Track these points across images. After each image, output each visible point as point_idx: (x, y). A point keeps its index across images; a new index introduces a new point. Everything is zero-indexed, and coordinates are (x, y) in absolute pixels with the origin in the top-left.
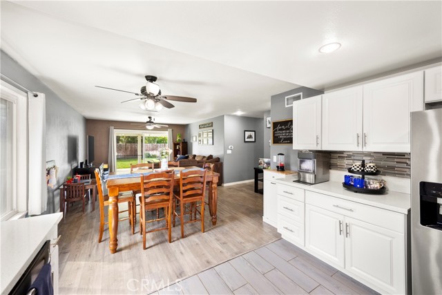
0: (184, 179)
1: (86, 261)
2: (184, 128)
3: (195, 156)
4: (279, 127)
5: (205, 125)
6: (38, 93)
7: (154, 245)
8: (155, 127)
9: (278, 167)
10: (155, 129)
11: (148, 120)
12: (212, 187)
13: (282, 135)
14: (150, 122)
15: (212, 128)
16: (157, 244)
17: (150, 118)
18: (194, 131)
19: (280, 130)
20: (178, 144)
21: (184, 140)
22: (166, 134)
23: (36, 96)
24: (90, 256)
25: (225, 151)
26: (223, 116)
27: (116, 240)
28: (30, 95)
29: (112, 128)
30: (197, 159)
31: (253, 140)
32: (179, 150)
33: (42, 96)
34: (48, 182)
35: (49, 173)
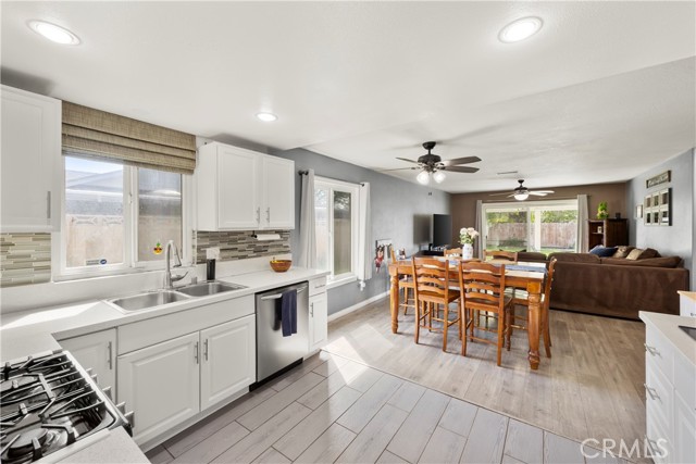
2: (624, 187)
3: (632, 248)
5: (656, 178)
6: (364, 183)
7: (428, 347)
8: (530, 195)
10: (532, 199)
11: (518, 185)
14: (520, 189)
15: (668, 185)
17: (521, 182)
18: (640, 195)
20: (601, 224)
21: (618, 214)
23: (363, 185)
26: (693, 149)
28: (360, 185)
29: (479, 202)
30: (630, 256)
32: (601, 236)
33: (367, 184)
34: (383, 257)
35: (383, 249)
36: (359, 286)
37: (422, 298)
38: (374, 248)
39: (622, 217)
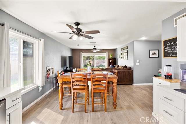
0: (93, 78)
1: (51, 110)
2: (115, 50)
3: (118, 66)
4: (168, 44)
5: (124, 48)
6: (41, 39)
7: (78, 112)
8: (97, 51)
9: (165, 76)
10: (97, 52)
11: (94, 47)
12: (113, 85)
13: (171, 50)
14: (95, 49)
15: (127, 50)
16: (79, 111)
17: (95, 46)
18: (119, 52)
19: (169, 46)
20: (111, 60)
21: (114, 57)
22: (105, 55)
23: (41, 40)
24: (53, 108)
25: (135, 63)
26: (133, 41)
27: (62, 104)
28: (39, 40)
29: (81, 52)
30: (119, 68)
31: (157, 56)
32: (111, 63)
33: (42, 40)
34: (50, 74)
35: (50, 70)
36: (39, 89)
37: (75, 91)
38: (46, 70)
39: (115, 58)
